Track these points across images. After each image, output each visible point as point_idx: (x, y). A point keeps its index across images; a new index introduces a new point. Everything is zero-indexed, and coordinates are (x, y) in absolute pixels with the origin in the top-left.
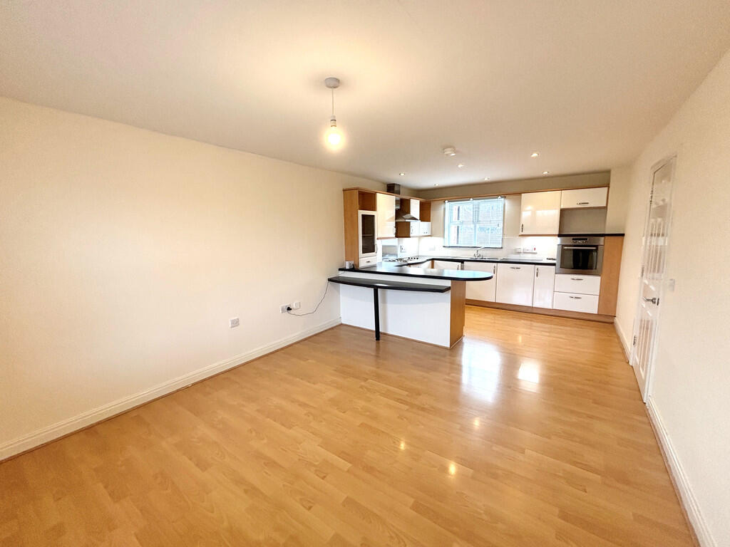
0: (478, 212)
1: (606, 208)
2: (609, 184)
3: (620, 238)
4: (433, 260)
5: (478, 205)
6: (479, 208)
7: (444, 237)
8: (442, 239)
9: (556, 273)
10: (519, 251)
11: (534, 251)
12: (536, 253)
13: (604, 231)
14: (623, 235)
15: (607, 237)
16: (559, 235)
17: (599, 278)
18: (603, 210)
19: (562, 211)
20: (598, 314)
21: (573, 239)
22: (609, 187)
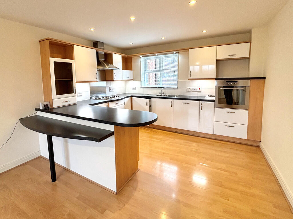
0: (162, 63)
1: (248, 58)
2: (251, 40)
3: (262, 81)
4: (131, 97)
5: (162, 59)
6: (162, 61)
7: (141, 81)
8: (139, 82)
9: (215, 108)
10: (189, 90)
11: (199, 90)
12: (200, 92)
13: (249, 75)
14: (264, 78)
15: (252, 80)
16: (217, 79)
17: (247, 112)
18: (247, 60)
19: (218, 61)
20: (247, 140)
21: (227, 82)
22: (251, 43)
